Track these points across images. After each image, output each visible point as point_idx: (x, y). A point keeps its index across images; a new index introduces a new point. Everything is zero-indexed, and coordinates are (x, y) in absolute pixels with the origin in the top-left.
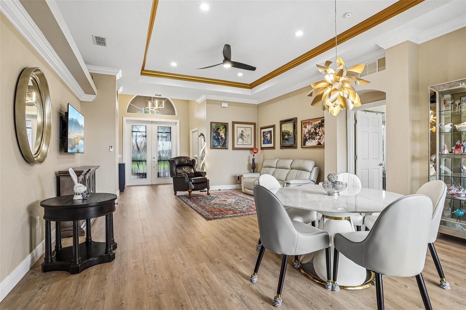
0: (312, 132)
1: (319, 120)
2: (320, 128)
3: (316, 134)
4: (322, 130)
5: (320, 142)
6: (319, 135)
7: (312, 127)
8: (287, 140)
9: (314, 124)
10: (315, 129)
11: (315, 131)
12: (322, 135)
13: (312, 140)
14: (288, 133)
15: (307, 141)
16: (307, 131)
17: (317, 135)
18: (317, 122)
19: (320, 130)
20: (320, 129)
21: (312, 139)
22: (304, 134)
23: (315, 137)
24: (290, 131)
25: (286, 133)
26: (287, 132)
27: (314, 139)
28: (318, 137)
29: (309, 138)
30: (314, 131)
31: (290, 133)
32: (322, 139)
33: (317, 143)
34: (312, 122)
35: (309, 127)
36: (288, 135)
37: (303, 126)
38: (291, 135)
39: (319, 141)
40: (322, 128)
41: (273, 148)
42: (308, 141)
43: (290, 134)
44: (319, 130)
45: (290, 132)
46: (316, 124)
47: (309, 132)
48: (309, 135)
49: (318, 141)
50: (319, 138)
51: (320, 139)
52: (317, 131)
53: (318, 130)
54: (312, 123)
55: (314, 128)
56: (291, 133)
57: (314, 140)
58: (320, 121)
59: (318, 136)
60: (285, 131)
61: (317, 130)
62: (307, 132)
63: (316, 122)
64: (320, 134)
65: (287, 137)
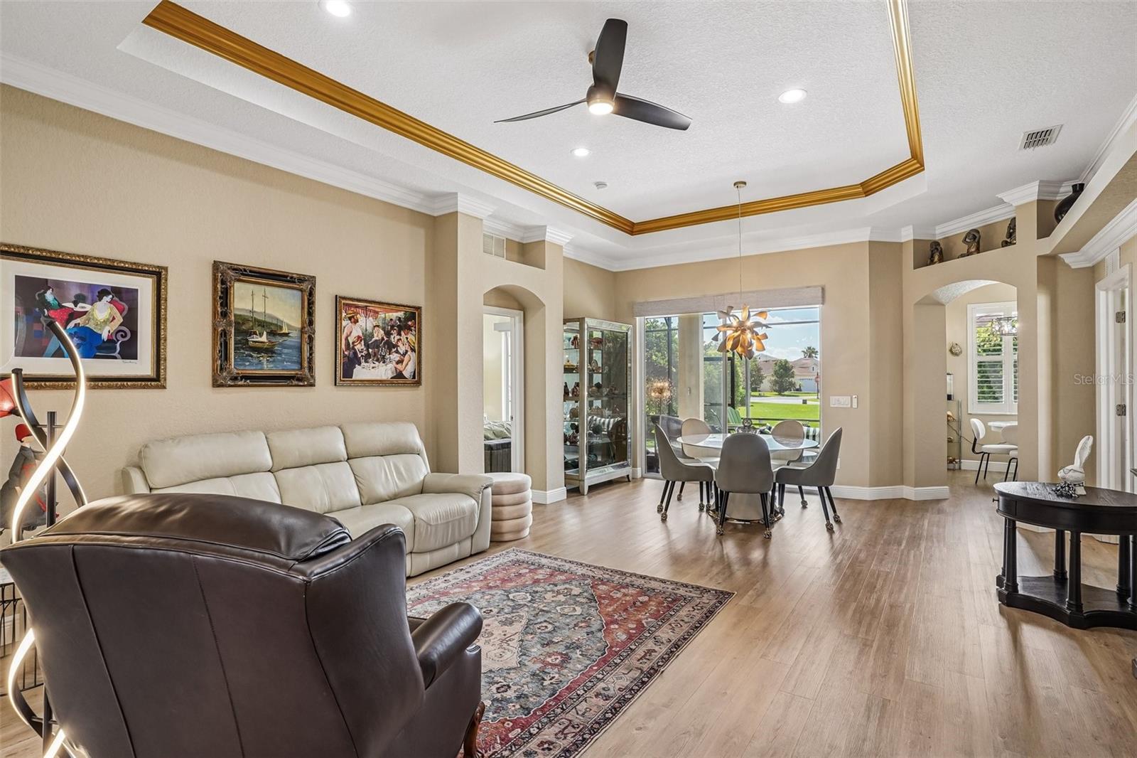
0: (375, 338)
1: (401, 311)
2: (402, 333)
3: (391, 346)
4: (407, 338)
5: (401, 372)
6: (397, 352)
7: (378, 326)
8: (269, 351)
9: (383, 316)
10: (388, 334)
11: (386, 339)
12: (407, 351)
13: (377, 363)
14: (271, 324)
15: (360, 364)
16: (361, 335)
17: (394, 350)
18: (394, 315)
19: (400, 339)
20: (400, 335)
21: (378, 360)
22: (347, 339)
23: (387, 356)
24: (281, 318)
25: (262, 324)
26: (268, 320)
27: (383, 359)
28: (395, 357)
29: (367, 357)
30: (383, 339)
31: (281, 328)
32: (407, 364)
33: (393, 373)
34: (377, 310)
35: (366, 323)
36: (272, 333)
37: (344, 314)
38: (286, 335)
39: (399, 366)
40: (408, 334)
41: (156, 380)
42: (363, 364)
43: (285, 330)
44: (398, 337)
45: (282, 322)
46: (391, 320)
47: (366, 338)
48: (367, 346)
49: (396, 368)
50: (397, 359)
51: (400, 362)
52: (393, 340)
53: (394, 338)
54: (377, 313)
55: (384, 329)
56: (289, 326)
57: (384, 362)
58: (401, 314)
59: (396, 355)
60: (252, 311)
61: (392, 337)
62: (359, 337)
63: (390, 314)
64: (402, 349)
65: (264, 338)
